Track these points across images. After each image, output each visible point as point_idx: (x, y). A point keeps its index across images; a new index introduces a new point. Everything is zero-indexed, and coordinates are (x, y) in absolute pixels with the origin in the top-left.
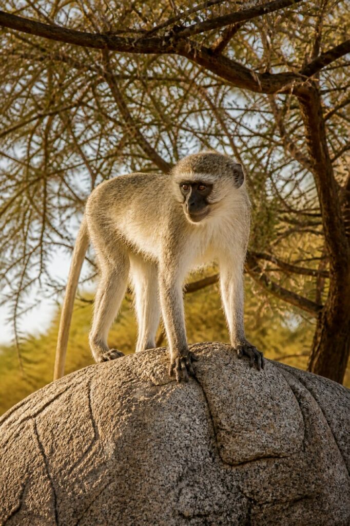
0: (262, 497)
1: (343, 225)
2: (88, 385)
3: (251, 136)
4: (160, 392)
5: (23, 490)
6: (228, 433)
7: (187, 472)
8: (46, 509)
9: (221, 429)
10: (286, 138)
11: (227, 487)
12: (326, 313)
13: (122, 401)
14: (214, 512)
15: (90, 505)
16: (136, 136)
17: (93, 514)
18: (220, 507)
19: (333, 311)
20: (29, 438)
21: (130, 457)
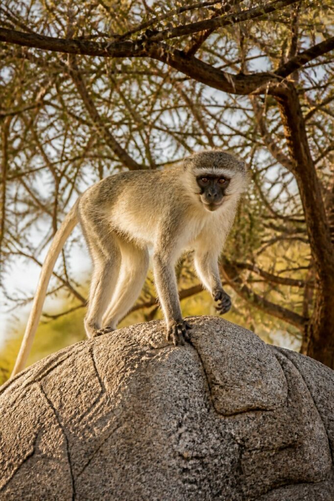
0: (251, 443)
1: (328, 230)
2: (91, 351)
3: (231, 136)
4: (160, 354)
5: (36, 438)
6: (222, 387)
7: (186, 420)
8: (59, 451)
9: (216, 384)
10: (267, 138)
11: (221, 433)
12: (312, 326)
13: (126, 360)
14: (210, 455)
15: (100, 447)
16: (105, 136)
17: (102, 454)
18: (215, 450)
19: (319, 323)
20: (37, 397)
21: (135, 405)
